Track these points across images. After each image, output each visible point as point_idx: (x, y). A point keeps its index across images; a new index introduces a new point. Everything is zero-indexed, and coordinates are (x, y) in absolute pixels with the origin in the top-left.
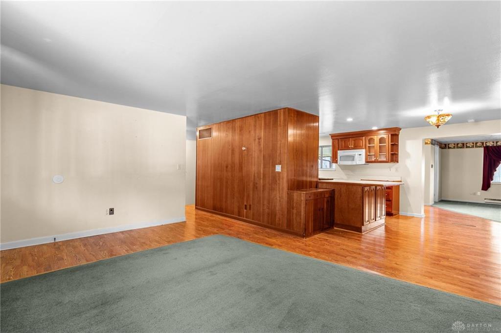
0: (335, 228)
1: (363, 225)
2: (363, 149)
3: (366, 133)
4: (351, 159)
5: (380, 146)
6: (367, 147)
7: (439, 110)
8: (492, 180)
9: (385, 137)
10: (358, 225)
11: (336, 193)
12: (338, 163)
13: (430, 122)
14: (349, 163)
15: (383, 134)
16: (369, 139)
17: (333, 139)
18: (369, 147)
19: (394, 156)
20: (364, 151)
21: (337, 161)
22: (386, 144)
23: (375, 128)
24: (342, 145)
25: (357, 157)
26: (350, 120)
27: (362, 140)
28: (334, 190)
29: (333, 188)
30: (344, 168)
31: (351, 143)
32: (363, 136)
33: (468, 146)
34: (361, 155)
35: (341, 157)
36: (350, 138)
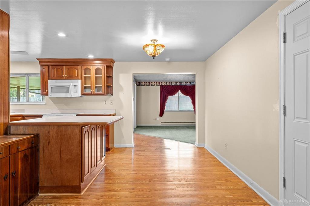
0: (40, 195)
1: (82, 182)
2: (79, 79)
3: (81, 62)
4: (65, 90)
5: (96, 77)
6: (83, 78)
7: (155, 40)
8: (165, 109)
9: (101, 69)
10: (76, 183)
11: (41, 140)
12: (49, 96)
13: (148, 52)
14: (63, 95)
15: (98, 65)
16: (85, 69)
17: (42, 66)
18: (85, 77)
19: (109, 89)
20: (79, 81)
21: (48, 92)
22: (102, 76)
23: (91, 57)
24: (53, 73)
25: (71, 88)
26: (62, 35)
27: (77, 69)
28: (37, 136)
29: (36, 133)
30: (57, 101)
31: (65, 72)
32: (79, 65)
33: (152, 84)
34: (76, 86)
35: (53, 88)
36: (64, 65)
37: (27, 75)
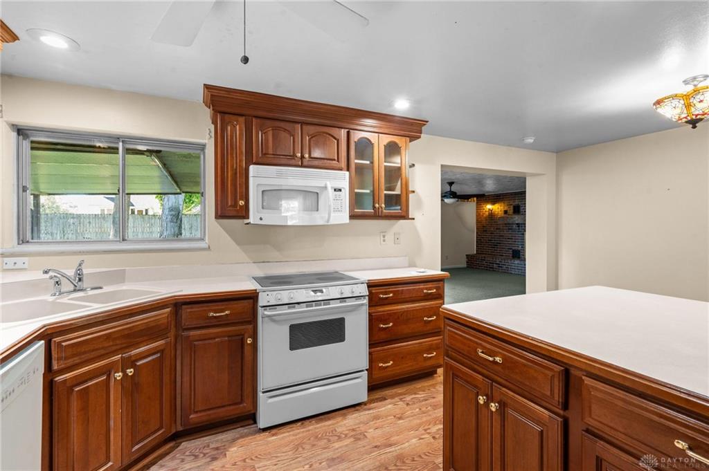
2: (343, 170)
3: (350, 118)
5: (385, 169)
6: (353, 167)
9: (400, 145)
15: (393, 134)
16: (358, 140)
18: (357, 167)
20: (345, 175)
21: (246, 207)
22: (401, 165)
24: (263, 144)
27: (337, 140)
31: (301, 143)
32: (342, 128)
34: (340, 190)
35: (265, 193)
36: (298, 123)
37: (123, 141)
